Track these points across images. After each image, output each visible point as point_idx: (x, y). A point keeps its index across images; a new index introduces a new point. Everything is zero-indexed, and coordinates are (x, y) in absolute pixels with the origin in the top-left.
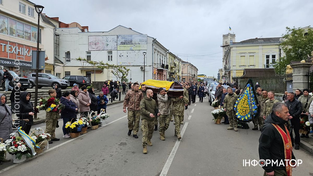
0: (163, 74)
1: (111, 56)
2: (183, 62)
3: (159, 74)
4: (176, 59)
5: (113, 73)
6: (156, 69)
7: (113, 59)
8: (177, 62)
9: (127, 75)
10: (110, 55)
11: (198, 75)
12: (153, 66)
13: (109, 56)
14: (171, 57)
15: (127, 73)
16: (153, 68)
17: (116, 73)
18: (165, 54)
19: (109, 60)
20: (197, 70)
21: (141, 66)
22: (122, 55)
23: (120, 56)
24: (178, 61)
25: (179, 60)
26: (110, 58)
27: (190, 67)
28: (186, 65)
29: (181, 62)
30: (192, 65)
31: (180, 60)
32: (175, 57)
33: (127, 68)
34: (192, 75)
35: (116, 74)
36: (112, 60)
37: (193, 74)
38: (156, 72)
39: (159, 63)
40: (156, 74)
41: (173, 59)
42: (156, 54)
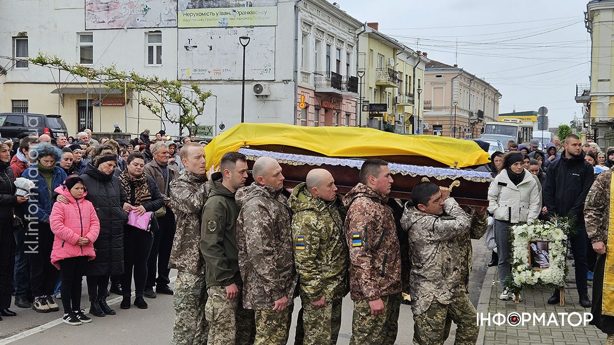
0: (339, 112)
1: (159, 48)
2: (432, 65)
3: (323, 111)
4: (402, 56)
5: (149, 107)
6: (312, 94)
7: (163, 57)
8: (403, 66)
9: (199, 114)
10: (155, 45)
11: (500, 115)
12: (295, 81)
13: (151, 48)
14: (378, 49)
15: (200, 104)
16: (296, 87)
17: (159, 106)
18: (349, 38)
19: (151, 61)
20: (497, 94)
21: (256, 83)
22: (192, 44)
23: (186, 47)
24: (410, 61)
25: (415, 58)
26: (154, 55)
27: (461, 84)
28: (447, 76)
29: (421, 66)
30: (472, 78)
31: (418, 57)
32: (395, 50)
33: (204, 89)
34: (471, 114)
35: (157, 109)
36: (159, 61)
37: (475, 110)
38: (311, 102)
39: (324, 69)
40: (311, 109)
41: (388, 54)
42: (311, 39)
